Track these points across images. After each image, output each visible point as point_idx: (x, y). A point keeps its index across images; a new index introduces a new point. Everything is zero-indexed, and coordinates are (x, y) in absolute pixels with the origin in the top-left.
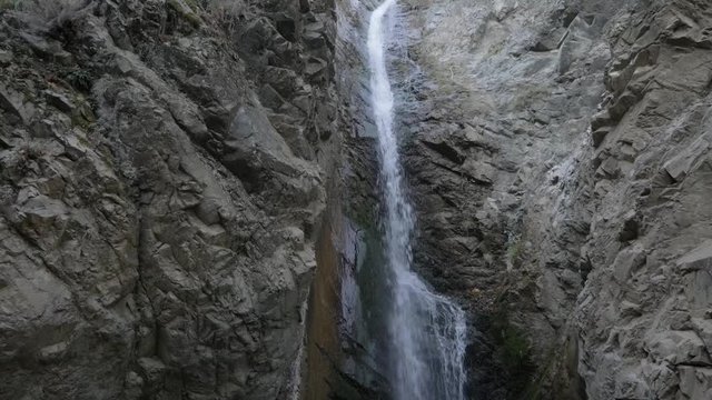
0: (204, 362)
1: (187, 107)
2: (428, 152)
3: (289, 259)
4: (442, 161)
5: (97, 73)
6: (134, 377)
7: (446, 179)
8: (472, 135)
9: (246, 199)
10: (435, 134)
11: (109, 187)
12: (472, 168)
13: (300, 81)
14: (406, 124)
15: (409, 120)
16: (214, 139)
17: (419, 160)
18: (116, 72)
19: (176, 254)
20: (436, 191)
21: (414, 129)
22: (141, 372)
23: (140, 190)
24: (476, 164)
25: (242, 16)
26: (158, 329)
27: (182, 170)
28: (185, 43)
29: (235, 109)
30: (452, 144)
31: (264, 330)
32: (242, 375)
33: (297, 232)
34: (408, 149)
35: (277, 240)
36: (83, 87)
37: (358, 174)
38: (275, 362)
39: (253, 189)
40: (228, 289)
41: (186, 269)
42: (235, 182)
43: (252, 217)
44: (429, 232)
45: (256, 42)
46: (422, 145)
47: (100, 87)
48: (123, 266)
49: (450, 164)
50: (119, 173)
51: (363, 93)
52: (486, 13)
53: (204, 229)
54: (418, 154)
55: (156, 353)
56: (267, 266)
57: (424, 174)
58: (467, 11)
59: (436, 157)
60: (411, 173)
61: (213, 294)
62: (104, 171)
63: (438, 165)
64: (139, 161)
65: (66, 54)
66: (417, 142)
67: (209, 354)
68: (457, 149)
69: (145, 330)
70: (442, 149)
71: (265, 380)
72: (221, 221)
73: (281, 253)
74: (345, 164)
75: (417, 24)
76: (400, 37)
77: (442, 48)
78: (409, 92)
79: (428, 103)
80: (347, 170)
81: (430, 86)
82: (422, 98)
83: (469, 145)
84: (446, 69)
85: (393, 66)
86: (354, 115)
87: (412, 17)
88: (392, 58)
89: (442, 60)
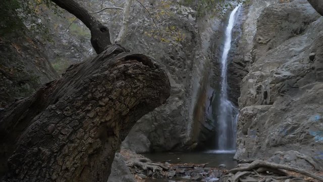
0: (164, 123)
2: (236, 65)
3: (175, 104)
4: (240, 67)
6: (153, 126)
7: (240, 73)
8: (246, 59)
10: (237, 58)
12: (248, 69)
14: (231, 56)
15: (232, 55)
17: (233, 68)
20: (238, 76)
21: (233, 58)
22: (154, 125)
24: (249, 67)
25: (164, 57)
26: (155, 117)
30: (241, 62)
31: (173, 117)
32: (172, 125)
34: (230, 65)
35: (173, 101)
37: (216, 74)
38: (178, 123)
40: (165, 110)
44: (237, 89)
45: (167, 62)
46: (234, 63)
49: (242, 68)
51: (221, 48)
52: (263, 9)
54: (233, 66)
55: (156, 122)
56: (172, 106)
57: (235, 72)
58: (257, 9)
59: (238, 66)
60: (230, 71)
61: (163, 111)
63: (239, 69)
66: (233, 62)
67: (164, 122)
68: (243, 63)
69: (153, 118)
70: (239, 64)
71: (176, 126)
74: (212, 72)
75: (246, 13)
76: (239, 20)
77: (249, 25)
78: (235, 44)
79: (238, 48)
80: (212, 74)
81: (240, 42)
82: (237, 46)
83: (246, 62)
84: (246, 35)
85: (234, 34)
86: (216, 56)
87: (246, 10)
88: (234, 30)
89: (246, 31)
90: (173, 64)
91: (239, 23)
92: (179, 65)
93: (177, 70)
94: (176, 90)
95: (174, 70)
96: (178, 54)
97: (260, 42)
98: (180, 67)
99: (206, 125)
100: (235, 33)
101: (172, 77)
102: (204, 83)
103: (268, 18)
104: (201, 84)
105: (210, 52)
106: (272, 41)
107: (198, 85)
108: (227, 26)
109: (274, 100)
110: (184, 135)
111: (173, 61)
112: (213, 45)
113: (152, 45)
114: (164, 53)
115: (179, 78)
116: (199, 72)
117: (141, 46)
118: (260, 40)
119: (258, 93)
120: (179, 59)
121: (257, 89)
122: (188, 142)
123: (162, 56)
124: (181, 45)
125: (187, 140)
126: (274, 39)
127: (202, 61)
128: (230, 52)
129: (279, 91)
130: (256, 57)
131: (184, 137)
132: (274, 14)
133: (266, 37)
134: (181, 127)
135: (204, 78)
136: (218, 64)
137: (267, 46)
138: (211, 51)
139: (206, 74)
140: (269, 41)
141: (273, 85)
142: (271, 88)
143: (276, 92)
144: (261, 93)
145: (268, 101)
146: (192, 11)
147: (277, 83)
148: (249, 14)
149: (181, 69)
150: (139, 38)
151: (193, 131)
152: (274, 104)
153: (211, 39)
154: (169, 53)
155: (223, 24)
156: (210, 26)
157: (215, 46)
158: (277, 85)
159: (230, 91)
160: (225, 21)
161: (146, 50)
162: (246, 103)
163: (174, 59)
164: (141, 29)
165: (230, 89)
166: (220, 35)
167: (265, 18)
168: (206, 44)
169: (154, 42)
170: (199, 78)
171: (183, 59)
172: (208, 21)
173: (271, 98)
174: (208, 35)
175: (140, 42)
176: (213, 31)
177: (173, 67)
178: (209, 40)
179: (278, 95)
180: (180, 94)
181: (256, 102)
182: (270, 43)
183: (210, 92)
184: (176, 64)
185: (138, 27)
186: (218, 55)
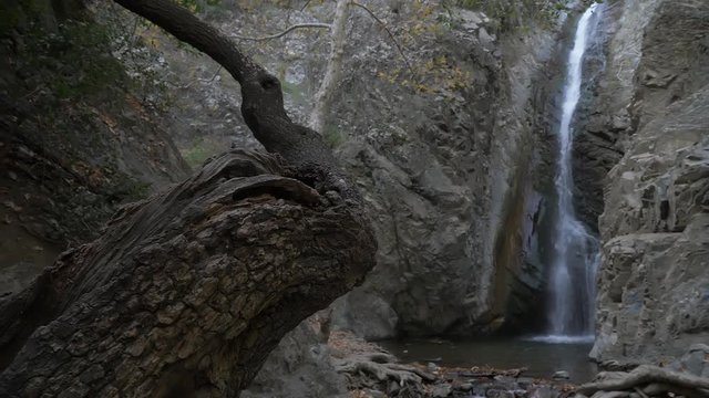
0: (427, 274)
1: (404, 176)
2: (594, 139)
3: (452, 231)
4: (604, 143)
5: (372, 169)
6: (402, 279)
7: (605, 156)
8: (618, 123)
9: (432, 208)
10: (596, 123)
11: (382, 212)
12: (622, 146)
13: (452, 151)
14: (582, 119)
15: (584, 115)
16: (415, 186)
17: (586, 145)
18: (378, 168)
19: (407, 233)
20: (600, 165)
21: (586, 122)
22: (405, 278)
23: (392, 211)
24: (624, 143)
25: (425, 126)
26: (407, 261)
27: (403, 203)
28: (400, 149)
29: (423, 173)
30: (606, 131)
31: (448, 260)
32: (444, 279)
33: (455, 219)
34: (579, 138)
35: (447, 224)
36: (369, 175)
37: (546, 161)
38: (458, 273)
39: (435, 204)
40: (429, 245)
41: (412, 239)
42: (426, 201)
43: (435, 216)
44: (596, 193)
45: (432, 138)
46: (590, 135)
47: (374, 173)
48: (391, 240)
49: (608, 144)
50: (385, 206)
51: (557, 99)
52: (657, 6)
53: (415, 224)
54: (585, 141)
55: (409, 270)
56: (443, 235)
57: (590, 154)
58: (642, 6)
59: (599, 141)
60: (579, 153)
61: (424, 247)
62: (379, 207)
63: (600, 147)
64: (390, 200)
65: (362, 164)
66: (585, 132)
67: (428, 271)
68: (610, 134)
69: (403, 262)
70: (601, 135)
71: (455, 281)
72: (421, 220)
73: (448, 229)
74: (537, 156)
75: (617, 16)
76: (600, 34)
77: (623, 43)
78: (591, 89)
79: (599, 99)
80: (538, 160)
81: (603, 84)
82: (596, 95)
83: (617, 131)
84: (618, 67)
85: (587, 66)
86: (546, 119)
87: (616, 9)
88: (588, 58)
89: (616, 58)
90: (445, 142)
91: (598, 41)
92: (458, 143)
93: (455, 154)
94: (453, 199)
95: (447, 156)
96: (457, 118)
97: (650, 83)
98: (460, 148)
99: (525, 278)
100: (590, 63)
101: (444, 170)
102: (519, 180)
103: (669, 26)
104: (511, 185)
105: (532, 111)
106: (679, 80)
107: (505, 187)
108: (572, 48)
109: (687, 222)
110: (473, 299)
111: (445, 135)
112: (539, 95)
113: (396, 100)
114: (424, 118)
115: (460, 174)
116: (506, 157)
117: (373, 105)
118: (649, 78)
119: (646, 205)
120: (458, 131)
121: (645, 196)
122: (483, 315)
123: (420, 125)
124: (463, 99)
125: (481, 310)
126: (685, 76)
127: (512, 133)
128: (579, 110)
129: (698, 201)
130: (642, 120)
131: (474, 305)
132: (683, 17)
133: (666, 72)
134: (466, 282)
135: (517, 171)
136: (550, 139)
137: (669, 93)
138: (535, 107)
139: (521, 162)
140: (674, 79)
141: (683, 186)
142: (677, 194)
143: (691, 204)
144: (653, 204)
145: (672, 223)
146: (487, 20)
147: (694, 181)
148: (623, 19)
149: (463, 152)
150: (368, 87)
151: (494, 292)
152: (688, 230)
153: (533, 81)
154: (437, 118)
155: (560, 45)
156: (531, 51)
157: (544, 98)
158: (693, 185)
159: (581, 198)
160: (566, 37)
161: (384, 112)
162: (617, 229)
163: (447, 131)
164: (373, 66)
165: (581, 194)
166: (554, 70)
167: (662, 28)
168: (521, 92)
169: (401, 94)
170: (507, 171)
171: (467, 129)
172: (526, 41)
173: (677, 217)
174: (527, 72)
175: (371, 96)
176: (538, 62)
177: (446, 148)
178: (528, 82)
179: (697, 209)
180: (463, 210)
181: (640, 225)
182: (675, 85)
183: (532, 202)
184: (453, 142)
185: (367, 63)
186: (551, 116)
